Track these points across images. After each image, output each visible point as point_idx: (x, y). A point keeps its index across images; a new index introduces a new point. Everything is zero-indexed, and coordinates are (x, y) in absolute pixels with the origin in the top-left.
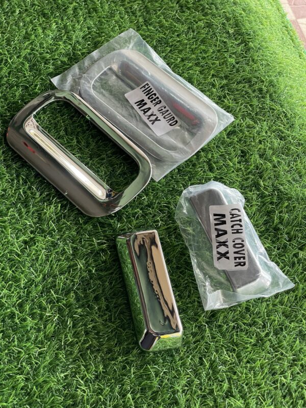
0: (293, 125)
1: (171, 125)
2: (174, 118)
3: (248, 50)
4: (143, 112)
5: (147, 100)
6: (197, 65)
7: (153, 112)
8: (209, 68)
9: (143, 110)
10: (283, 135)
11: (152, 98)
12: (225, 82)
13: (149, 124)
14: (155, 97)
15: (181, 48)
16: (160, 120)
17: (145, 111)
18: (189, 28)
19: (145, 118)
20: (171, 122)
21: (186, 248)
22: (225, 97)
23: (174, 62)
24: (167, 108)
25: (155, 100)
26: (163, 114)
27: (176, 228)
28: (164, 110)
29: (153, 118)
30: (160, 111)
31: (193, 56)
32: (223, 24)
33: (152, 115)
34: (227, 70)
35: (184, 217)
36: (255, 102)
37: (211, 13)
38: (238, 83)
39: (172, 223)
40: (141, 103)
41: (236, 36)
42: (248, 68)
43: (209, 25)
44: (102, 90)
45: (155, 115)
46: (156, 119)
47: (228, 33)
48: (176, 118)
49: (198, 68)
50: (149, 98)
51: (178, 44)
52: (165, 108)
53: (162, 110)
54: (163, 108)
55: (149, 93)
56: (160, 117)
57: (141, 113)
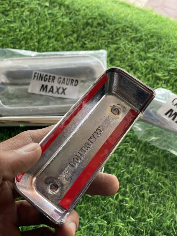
0: (136, 29)
1: (75, 85)
2: (72, 80)
3: (68, 7)
4: (51, 93)
5: (45, 83)
6: (49, 38)
7: (57, 87)
8: (58, 35)
9: (50, 91)
10: (138, 39)
11: (47, 79)
12: (75, 35)
13: (62, 96)
14: (48, 77)
15: (29, 37)
16: (66, 89)
18: (21, 22)
19: (56, 95)
20: (74, 84)
21: (164, 151)
22: (85, 44)
24: (63, 77)
25: (49, 79)
26: (64, 83)
27: (146, 144)
28: (62, 80)
29: (61, 90)
30: (59, 83)
31: (42, 35)
32: (39, 4)
33: (58, 89)
34: (69, 28)
35: (143, 133)
36: (104, 33)
37: (25, 4)
38: (84, 29)
39: (140, 144)
40: (44, 88)
41: (53, 5)
42: (80, 17)
43: (31, 11)
44: (11, 101)
45: (60, 88)
46: (64, 90)
47: (46, 7)
48: (75, 79)
49: (53, 40)
50: (45, 81)
51: (25, 35)
52: (61, 78)
53: (60, 81)
54: (60, 80)
55: (41, 77)
56: (65, 86)
57: (50, 94)
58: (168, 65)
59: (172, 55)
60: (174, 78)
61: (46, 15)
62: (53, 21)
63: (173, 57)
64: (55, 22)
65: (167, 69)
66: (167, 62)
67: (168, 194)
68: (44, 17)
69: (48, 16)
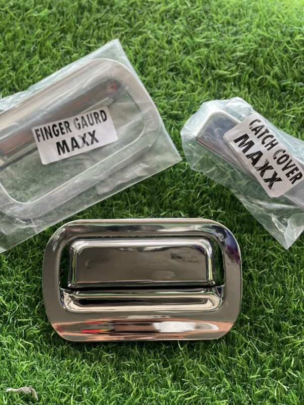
1: (104, 120)
2: (95, 114)
4: (76, 149)
6: (29, 56)
7: (79, 136)
8: (42, 44)
9: (73, 147)
11: (57, 131)
12: (69, 37)
14: (58, 128)
16: (94, 132)
17: (75, 144)
19: (86, 149)
20: (100, 118)
23: (12, 81)
24: (79, 117)
25: (62, 129)
26: (86, 124)
28: (80, 121)
29: (88, 139)
30: (80, 128)
33: (83, 138)
34: (54, 26)
38: (78, 21)
40: (61, 146)
45: (85, 135)
46: (93, 135)
49: (37, 57)
50: (57, 135)
52: (77, 120)
53: (79, 124)
54: (77, 122)
55: (48, 133)
56: (90, 129)
57: (77, 151)
58: (232, 49)
59: (235, 29)
60: (248, 71)
61: (7, 12)
62: (23, 20)
63: (236, 33)
64: (27, 22)
65: (233, 57)
66: (230, 45)
67: (283, 263)
68: (5, 17)
69: (12, 13)
